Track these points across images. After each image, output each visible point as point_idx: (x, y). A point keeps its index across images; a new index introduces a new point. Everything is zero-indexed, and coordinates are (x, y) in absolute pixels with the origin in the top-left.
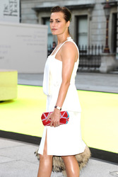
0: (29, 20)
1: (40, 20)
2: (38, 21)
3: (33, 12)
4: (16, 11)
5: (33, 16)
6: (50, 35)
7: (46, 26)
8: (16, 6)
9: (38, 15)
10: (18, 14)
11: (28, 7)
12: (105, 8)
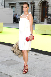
0: (7, 7)
1: (11, 7)
2: (10, 7)
3: (9, 4)
4: (3, 4)
5: (8, 6)
6: (14, 12)
7: (12, 9)
8: (3, 2)
9: (10, 5)
10: (4, 5)
11: (7, 3)
12: (30, 4)
